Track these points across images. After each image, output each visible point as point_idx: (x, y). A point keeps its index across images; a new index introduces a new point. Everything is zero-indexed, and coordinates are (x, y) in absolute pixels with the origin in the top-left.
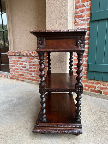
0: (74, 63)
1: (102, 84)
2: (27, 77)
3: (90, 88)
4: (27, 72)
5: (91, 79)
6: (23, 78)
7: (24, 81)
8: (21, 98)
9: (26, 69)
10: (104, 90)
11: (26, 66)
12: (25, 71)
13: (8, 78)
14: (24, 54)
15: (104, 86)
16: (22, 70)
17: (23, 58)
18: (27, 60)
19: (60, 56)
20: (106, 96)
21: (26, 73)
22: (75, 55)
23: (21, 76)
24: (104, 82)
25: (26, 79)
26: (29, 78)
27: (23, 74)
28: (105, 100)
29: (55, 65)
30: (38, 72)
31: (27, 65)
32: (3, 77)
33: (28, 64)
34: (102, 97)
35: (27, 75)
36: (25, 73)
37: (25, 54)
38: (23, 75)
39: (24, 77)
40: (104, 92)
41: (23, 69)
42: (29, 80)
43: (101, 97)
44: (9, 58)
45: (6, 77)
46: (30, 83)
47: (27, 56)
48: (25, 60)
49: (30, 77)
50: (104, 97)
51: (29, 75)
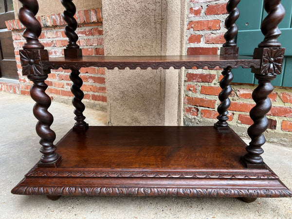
0: (189, 36)
1: (278, 99)
2: (60, 89)
3: (237, 113)
4: (59, 73)
5: (241, 84)
8: (21, 143)
10: (285, 119)
12: (54, 73)
13: (15, 92)
14: (47, 21)
15: (287, 105)
17: (45, 34)
18: (56, 39)
19: (143, 4)
21: (58, 77)
22: (191, 9)
24: (287, 92)
25: (57, 92)
26: (65, 89)
27: (49, 80)
28: (285, 149)
29: (126, 40)
30: (87, 72)
32: (5, 91)
33: (60, 51)
34: (275, 140)
35: (60, 82)
36: (53, 76)
37: (50, 23)
38: (50, 84)
39: (53, 87)
40: (286, 125)
42: (66, 95)
43: (272, 140)
44: (13, 37)
45: (11, 89)
46: (67, 104)
47: (55, 26)
48: (51, 40)
49: (66, 87)
50: (283, 139)
51: (63, 81)
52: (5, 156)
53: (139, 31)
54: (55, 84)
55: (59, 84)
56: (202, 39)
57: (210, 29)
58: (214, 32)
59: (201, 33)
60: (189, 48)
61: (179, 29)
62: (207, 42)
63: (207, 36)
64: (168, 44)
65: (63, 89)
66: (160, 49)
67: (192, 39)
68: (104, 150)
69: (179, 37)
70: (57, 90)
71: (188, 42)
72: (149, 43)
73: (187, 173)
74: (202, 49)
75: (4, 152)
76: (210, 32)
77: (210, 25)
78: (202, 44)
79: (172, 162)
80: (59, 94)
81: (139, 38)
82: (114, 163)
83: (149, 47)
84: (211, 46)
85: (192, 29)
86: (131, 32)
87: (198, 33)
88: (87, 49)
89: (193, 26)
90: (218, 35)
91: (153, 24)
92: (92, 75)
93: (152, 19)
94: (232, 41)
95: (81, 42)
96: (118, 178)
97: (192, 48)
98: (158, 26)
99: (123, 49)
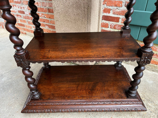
0: (104, 9)
2: (30, 29)
4: (27, 20)
6: (24, 30)
7: (26, 34)
9: (24, 15)
11: (23, 10)
12: (25, 19)
16: (19, 17)
20: (153, 66)
21: (27, 23)
23: (21, 27)
25: (28, 31)
27: (22, 23)
30: (44, 22)
31: (25, 9)
33: (27, 7)
36: (24, 21)
38: (24, 26)
39: (25, 28)
41: (21, 16)
45: (1, 26)
49: (33, 28)
51: (30, 25)
52: (10, 80)
53: (75, 10)
54: (26, 26)
55: (29, 27)
56: (111, 12)
57: (116, 6)
58: (118, 8)
59: (111, 8)
60: (103, 16)
61: (98, 8)
62: (114, 13)
63: (114, 10)
64: (92, 20)
65: (31, 29)
66: (87, 23)
67: (105, 11)
68: (61, 86)
69: (98, 12)
70: (28, 30)
71: (103, 12)
72: (81, 19)
73: (100, 102)
74: (111, 17)
75: (9, 78)
76: (116, 8)
77: (116, 3)
78: (111, 14)
79: (94, 95)
80: (30, 32)
81: (75, 15)
82: (66, 96)
83: (81, 21)
84: (116, 16)
85: (106, 5)
86: (70, 10)
87: (109, 7)
88: (43, 8)
89: (106, 3)
90: (120, 10)
91: (83, 8)
92: (48, 24)
93: (82, 5)
94: (127, 26)
95: (38, 4)
96: (69, 105)
97: (105, 16)
98: (86, 10)
99: (66, 19)
